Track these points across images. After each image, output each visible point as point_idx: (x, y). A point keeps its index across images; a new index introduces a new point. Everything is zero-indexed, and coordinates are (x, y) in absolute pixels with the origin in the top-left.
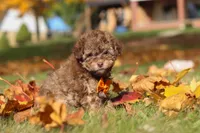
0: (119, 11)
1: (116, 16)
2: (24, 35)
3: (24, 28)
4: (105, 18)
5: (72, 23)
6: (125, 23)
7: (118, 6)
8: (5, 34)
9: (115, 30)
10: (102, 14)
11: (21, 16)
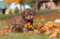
0: (47, 3)
1: (46, 5)
7: (46, 2)
8: (11, 10)
9: (45, 9)
11: (16, 4)
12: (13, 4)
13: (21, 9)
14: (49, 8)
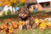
1: (34, 7)
2: (9, 12)
3: (9, 10)
4: (31, 7)
6: (36, 9)
8: (4, 12)
9: (33, 10)
10: (30, 6)
11: (8, 7)
12: (6, 6)
13: (13, 11)
14: (37, 10)
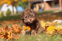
1: (39, 6)
3: (9, 10)
4: (35, 7)
5: (24, 8)
7: (39, 2)
8: (3, 12)
11: (8, 6)
12: (5, 5)
13: (13, 11)
14: (43, 10)
